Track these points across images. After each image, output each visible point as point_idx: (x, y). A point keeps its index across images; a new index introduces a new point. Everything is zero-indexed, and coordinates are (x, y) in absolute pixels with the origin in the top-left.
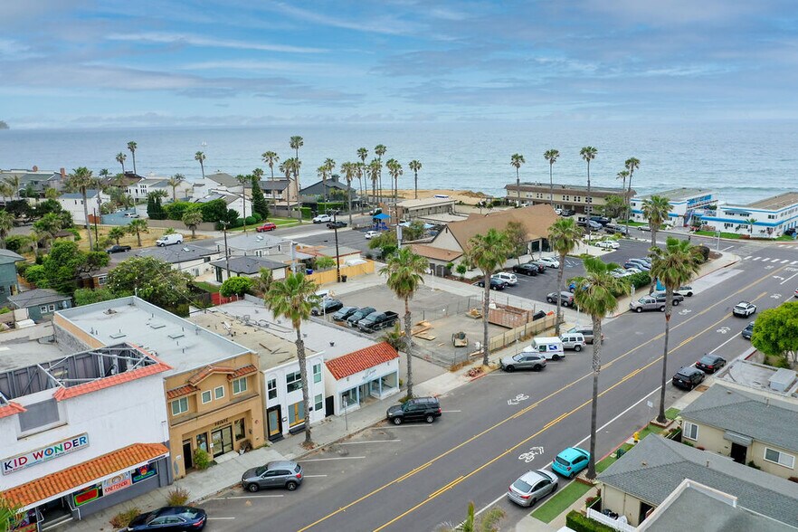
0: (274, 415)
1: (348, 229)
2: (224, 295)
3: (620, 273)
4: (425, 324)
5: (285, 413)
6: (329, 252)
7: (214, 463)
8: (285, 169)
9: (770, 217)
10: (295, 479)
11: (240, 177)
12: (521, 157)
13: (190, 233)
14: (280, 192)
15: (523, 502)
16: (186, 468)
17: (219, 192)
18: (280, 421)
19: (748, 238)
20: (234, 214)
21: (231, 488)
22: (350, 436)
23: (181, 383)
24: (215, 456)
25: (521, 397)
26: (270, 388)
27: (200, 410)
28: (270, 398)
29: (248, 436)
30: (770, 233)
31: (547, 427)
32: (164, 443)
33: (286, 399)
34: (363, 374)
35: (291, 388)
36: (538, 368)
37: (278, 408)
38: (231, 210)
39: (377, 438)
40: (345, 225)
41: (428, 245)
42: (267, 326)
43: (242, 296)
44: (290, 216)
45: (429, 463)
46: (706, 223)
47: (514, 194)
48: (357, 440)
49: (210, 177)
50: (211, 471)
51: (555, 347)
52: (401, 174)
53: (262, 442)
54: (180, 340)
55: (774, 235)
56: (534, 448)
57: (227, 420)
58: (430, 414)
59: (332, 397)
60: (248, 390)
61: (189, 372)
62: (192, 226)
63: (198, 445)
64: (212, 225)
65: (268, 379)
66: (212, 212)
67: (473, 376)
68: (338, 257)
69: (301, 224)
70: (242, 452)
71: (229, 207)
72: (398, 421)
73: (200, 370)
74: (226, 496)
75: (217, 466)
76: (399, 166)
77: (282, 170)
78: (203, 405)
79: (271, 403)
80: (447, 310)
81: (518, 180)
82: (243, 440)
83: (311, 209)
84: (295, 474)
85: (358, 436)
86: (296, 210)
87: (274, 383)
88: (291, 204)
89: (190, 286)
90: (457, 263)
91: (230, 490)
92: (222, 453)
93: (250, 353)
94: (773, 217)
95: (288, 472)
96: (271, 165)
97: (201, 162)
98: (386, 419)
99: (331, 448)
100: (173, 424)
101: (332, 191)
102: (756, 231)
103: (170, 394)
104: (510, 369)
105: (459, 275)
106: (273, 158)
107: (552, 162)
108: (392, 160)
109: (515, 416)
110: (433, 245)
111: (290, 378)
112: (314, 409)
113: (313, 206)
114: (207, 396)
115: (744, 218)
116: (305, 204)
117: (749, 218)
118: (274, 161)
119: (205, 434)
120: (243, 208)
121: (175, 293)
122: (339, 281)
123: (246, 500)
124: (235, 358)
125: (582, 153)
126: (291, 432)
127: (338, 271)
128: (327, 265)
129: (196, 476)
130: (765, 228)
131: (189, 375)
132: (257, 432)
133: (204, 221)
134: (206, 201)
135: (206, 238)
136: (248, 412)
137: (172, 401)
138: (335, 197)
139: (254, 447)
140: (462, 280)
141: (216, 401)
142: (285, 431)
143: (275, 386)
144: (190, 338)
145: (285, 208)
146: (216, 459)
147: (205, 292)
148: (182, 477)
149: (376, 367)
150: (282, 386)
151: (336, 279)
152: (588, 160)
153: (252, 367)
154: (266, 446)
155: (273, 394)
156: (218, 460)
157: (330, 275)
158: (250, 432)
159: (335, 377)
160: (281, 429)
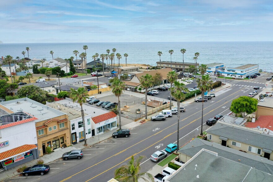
0: (74, 135)
1: (103, 76)
2: (58, 98)
3: (192, 90)
4: (127, 107)
5: (78, 135)
6: (95, 84)
7: (53, 151)
8: (81, 56)
9: (241, 72)
10: (80, 155)
11: (66, 60)
12: (161, 52)
13: (48, 78)
14: (80, 64)
15: (155, 160)
16: (43, 153)
17: (58, 64)
18: (76, 137)
19: (234, 79)
20: (63, 71)
21: (59, 159)
22: (100, 142)
23: (41, 124)
24: (54, 149)
25: (157, 129)
26: (72, 126)
27: (48, 134)
28: (72, 130)
29: (65, 142)
30: (241, 77)
31: (165, 138)
32: (35, 144)
33: (78, 130)
34: (104, 122)
35: (80, 126)
36: (163, 120)
37: (75, 133)
38: (62, 71)
39: (108, 143)
40: (102, 75)
41: (129, 81)
42: (73, 107)
43: (64, 98)
44: (83, 73)
45: (126, 150)
46: (221, 74)
47: (159, 65)
48: (102, 143)
49: (55, 59)
50: (52, 154)
51: (169, 113)
52: (121, 58)
53: (70, 144)
54: (41, 111)
55: (243, 78)
56: (160, 144)
57: (57, 137)
58: (126, 135)
59: (94, 130)
60: (65, 127)
61: (44, 121)
62: (48, 76)
63: (48, 146)
64: (55, 76)
65: (72, 123)
66: (55, 71)
67: (142, 123)
68: (98, 85)
69: (87, 75)
70: (63, 148)
71: (61, 69)
72: (116, 137)
73: (48, 120)
74: (57, 162)
75: (54, 153)
76: (120, 55)
77: (80, 57)
78: (49, 132)
79: (73, 132)
80: (134, 102)
81: (160, 60)
82: (63, 144)
83: (90, 70)
84: (80, 154)
85: (103, 142)
86: (85, 70)
87: (74, 125)
88: (83, 68)
89: (47, 95)
90: (139, 87)
91: (58, 160)
92: (56, 148)
93: (65, 115)
94: (243, 72)
95: (78, 153)
96: (76, 55)
97: (52, 54)
98: (112, 137)
99: (93, 146)
100: (39, 138)
101: (98, 64)
102: (237, 76)
103: (37, 128)
104: (154, 120)
105: (139, 91)
107: (171, 54)
108: (118, 53)
109: (155, 135)
110: (131, 81)
111: (79, 123)
112: (88, 133)
113: (91, 69)
114: (50, 129)
115: (233, 72)
116: (88, 69)
117: (235, 72)
118: (77, 54)
119: (50, 142)
120: (66, 70)
121: (42, 97)
122: (99, 93)
123: (63, 163)
124: (60, 116)
125: (181, 51)
126: (80, 141)
127: (99, 90)
128: (95, 88)
129: (47, 156)
130: (240, 75)
131: (44, 122)
132: (68, 141)
133: (53, 74)
134: (53, 67)
135: (53, 80)
136: (65, 134)
137: (38, 130)
138: (99, 66)
139: (67, 146)
140: (140, 92)
141: (54, 130)
142: (78, 141)
143: (74, 126)
144: (45, 110)
145: (81, 70)
147: (52, 97)
148: (42, 156)
149: (109, 120)
150: (76, 126)
151: (98, 93)
152: (183, 53)
153: (66, 119)
154: (71, 146)
157: (95, 91)
158: (66, 141)
159: (95, 123)
160: (76, 140)
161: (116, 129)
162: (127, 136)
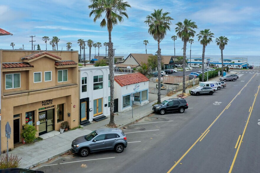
0: (84, 104)
5: (91, 105)
7: (40, 139)
8: (52, 44)
9: (239, 61)
12: (147, 41)
16: (14, 143)
18: (88, 110)
19: (232, 69)
21: (60, 155)
22: (137, 121)
24: (40, 134)
26: (83, 83)
27: (31, 87)
28: (83, 91)
29: (66, 118)
30: (240, 67)
33: (92, 94)
34: (133, 86)
35: (95, 87)
37: (87, 100)
39: (154, 121)
41: (121, 64)
45: (208, 130)
46: (215, 65)
48: (142, 122)
50: (37, 144)
52: (101, 46)
53: (77, 124)
55: (240, 68)
58: (181, 107)
59: (118, 99)
60: (69, 82)
63: (27, 123)
65: (83, 75)
70: (62, 130)
72: (163, 112)
74: (58, 162)
75: (43, 141)
78: (34, 83)
79: (83, 95)
82: (63, 122)
84: (122, 137)
85: (143, 120)
87: (86, 80)
92: (46, 132)
94: (240, 61)
96: (46, 42)
97: (13, 47)
100: (6, 95)
102: (235, 66)
103: (4, 65)
106: (47, 39)
110: (124, 63)
111: (95, 79)
112: (108, 105)
114: (38, 76)
115: (230, 62)
117: (232, 61)
119: (33, 113)
123: (81, 163)
124: (61, 52)
125: (172, 38)
126: (94, 120)
129: (24, 149)
130: (237, 65)
132: (74, 116)
136: (68, 97)
137: (5, 71)
139: (72, 127)
141: (45, 83)
142: (91, 120)
143: (86, 83)
146: (41, 136)
148: (10, 150)
149: (139, 84)
150: (90, 84)
152: (174, 40)
154: (79, 127)
155: (84, 89)
156: (43, 136)
158: (69, 115)
159: (121, 85)
160: (88, 117)
161: (148, 103)
162: (182, 111)
